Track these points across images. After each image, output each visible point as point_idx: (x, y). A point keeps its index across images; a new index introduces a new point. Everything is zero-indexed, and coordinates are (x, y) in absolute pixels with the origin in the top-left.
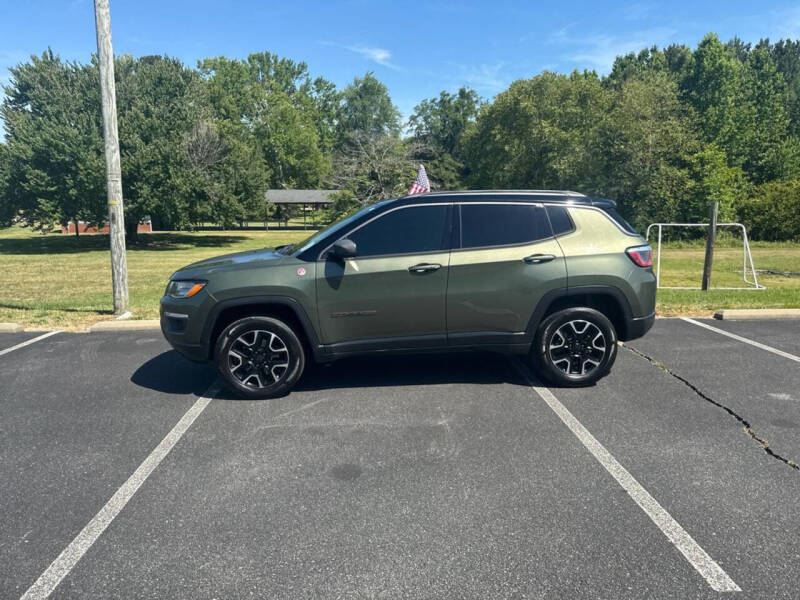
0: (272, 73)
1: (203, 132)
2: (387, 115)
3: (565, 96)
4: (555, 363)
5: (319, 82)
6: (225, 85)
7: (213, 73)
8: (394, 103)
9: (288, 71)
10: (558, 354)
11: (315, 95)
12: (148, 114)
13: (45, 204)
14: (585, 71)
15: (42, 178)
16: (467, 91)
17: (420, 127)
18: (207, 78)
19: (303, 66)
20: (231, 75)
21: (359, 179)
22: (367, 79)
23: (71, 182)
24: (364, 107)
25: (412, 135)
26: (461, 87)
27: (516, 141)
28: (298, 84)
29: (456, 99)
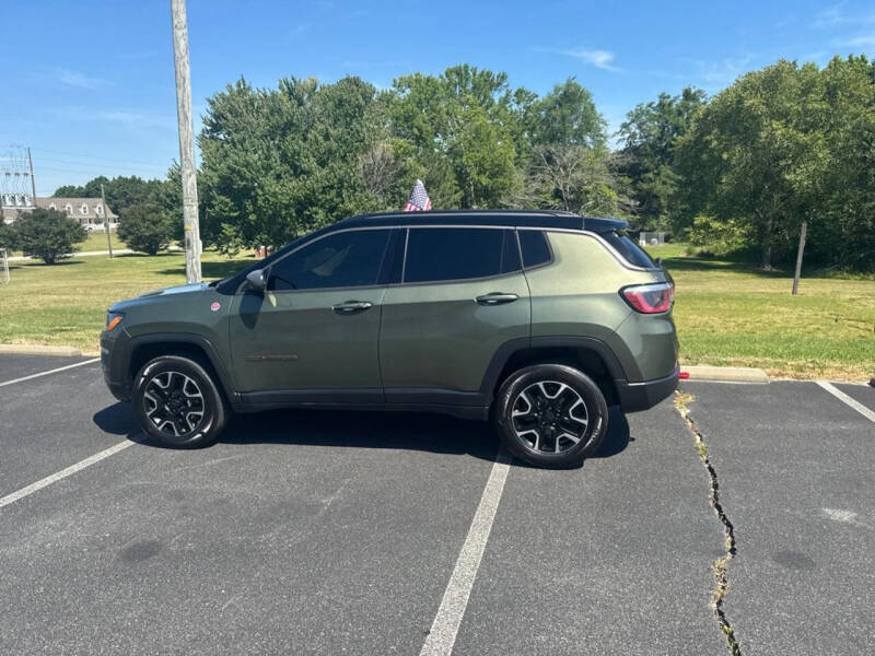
0: (470, 86)
1: (378, 154)
2: (590, 124)
3: (807, 89)
4: (519, 434)
5: (519, 93)
6: (420, 102)
7: (408, 91)
8: (598, 110)
9: (487, 83)
10: (523, 422)
11: (515, 107)
12: (327, 137)
13: (228, 229)
14: (850, 57)
15: (226, 204)
16: (693, 91)
17: (633, 136)
18: (402, 96)
19: (503, 77)
20: (426, 92)
21: (541, 198)
22: (569, 85)
23: (250, 208)
24: (563, 118)
25: (622, 146)
26: (687, 87)
27: (738, 148)
28: (497, 96)
29: (678, 102)
